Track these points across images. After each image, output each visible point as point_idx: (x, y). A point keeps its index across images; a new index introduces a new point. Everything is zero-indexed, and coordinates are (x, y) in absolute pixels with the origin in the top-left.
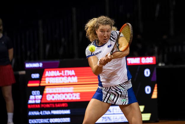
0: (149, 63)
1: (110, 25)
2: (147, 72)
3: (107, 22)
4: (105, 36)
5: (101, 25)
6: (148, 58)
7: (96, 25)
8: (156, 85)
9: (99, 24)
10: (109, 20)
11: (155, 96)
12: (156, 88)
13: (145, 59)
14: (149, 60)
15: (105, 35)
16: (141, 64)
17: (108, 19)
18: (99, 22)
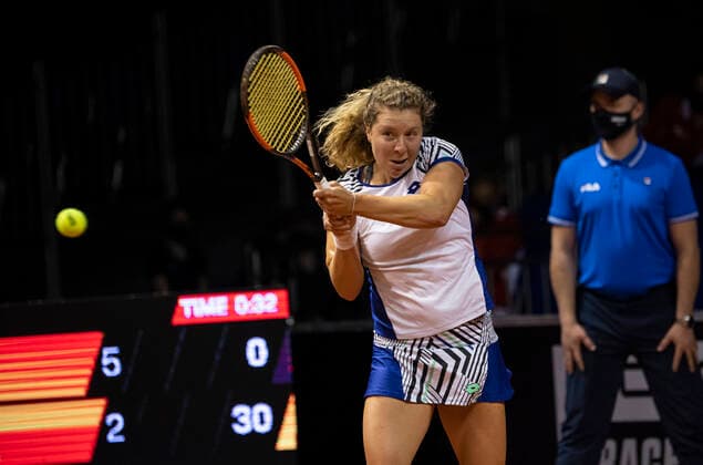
0: (265, 313)
1: (419, 110)
2: (257, 349)
3: (408, 101)
4: (397, 152)
5: (386, 110)
6: (257, 297)
7: (366, 112)
8: (292, 399)
9: (377, 105)
10: (413, 94)
11: (287, 440)
12: (291, 408)
13: (249, 299)
14: (265, 304)
15: (397, 148)
16: (232, 318)
17: (413, 89)
18: (379, 100)
